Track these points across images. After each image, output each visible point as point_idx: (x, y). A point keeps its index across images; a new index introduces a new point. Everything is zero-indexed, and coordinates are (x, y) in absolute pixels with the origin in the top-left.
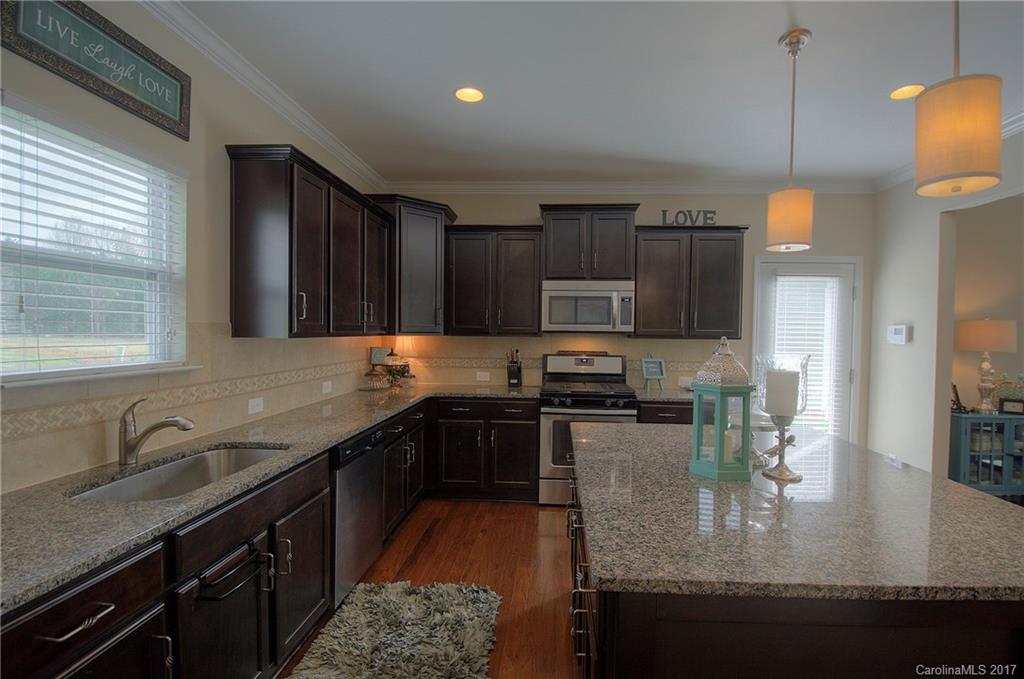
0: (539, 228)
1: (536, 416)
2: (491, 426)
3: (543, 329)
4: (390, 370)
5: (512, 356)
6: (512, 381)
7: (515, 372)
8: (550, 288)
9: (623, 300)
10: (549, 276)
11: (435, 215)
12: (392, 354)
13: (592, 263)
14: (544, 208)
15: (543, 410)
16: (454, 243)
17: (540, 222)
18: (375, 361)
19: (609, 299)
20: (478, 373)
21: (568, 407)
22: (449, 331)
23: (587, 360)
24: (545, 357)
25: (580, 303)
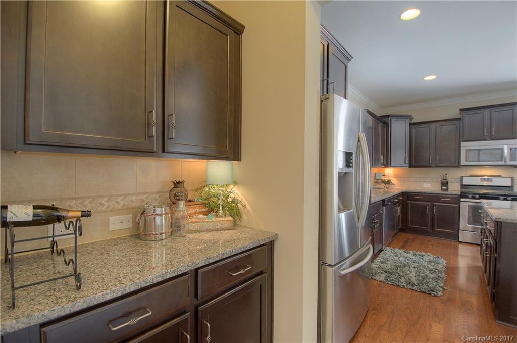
0: (460, 119)
1: (459, 203)
2: (434, 205)
3: (462, 164)
4: (383, 182)
5: (444, 177)
6: (443, 188)
7: (445, 184)
8: (465, 146)
9: (511, 149)
10: (465, 140)
11: (405, 120)
12: (384, 175)
13: (491, 132)
14: (462, 110)
15: (462, 200)
16: (414, 130)
17: (460, 116)
18: (377, 178)
19: (502, 149)
20: (424, 184)
21: (477, 199)
22: (411, 166)
23: (488, 179)
24: (462, 178)
25: (481, 152)
